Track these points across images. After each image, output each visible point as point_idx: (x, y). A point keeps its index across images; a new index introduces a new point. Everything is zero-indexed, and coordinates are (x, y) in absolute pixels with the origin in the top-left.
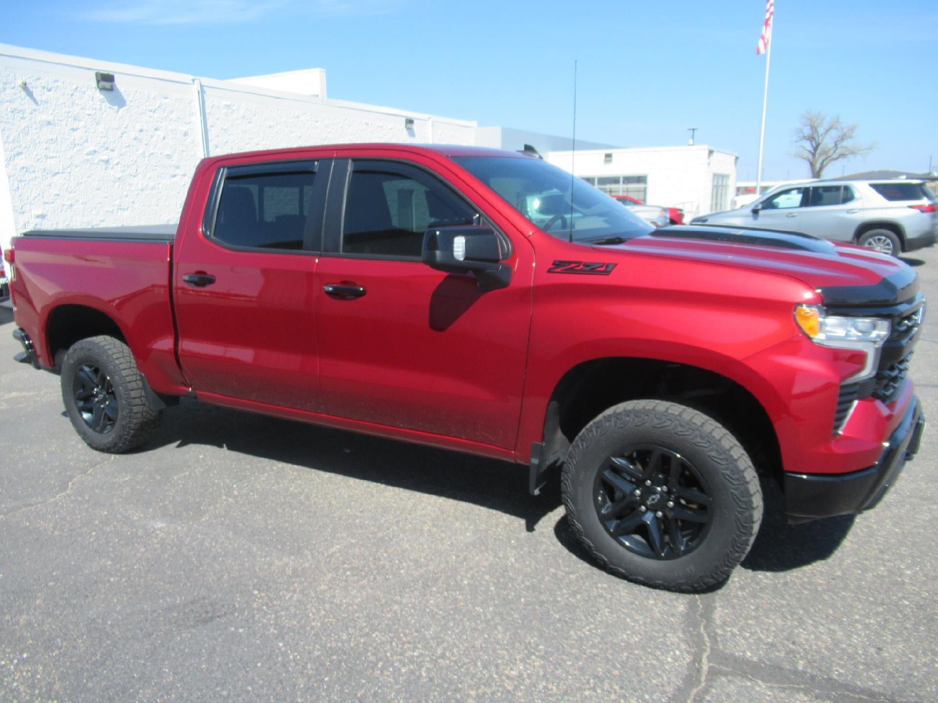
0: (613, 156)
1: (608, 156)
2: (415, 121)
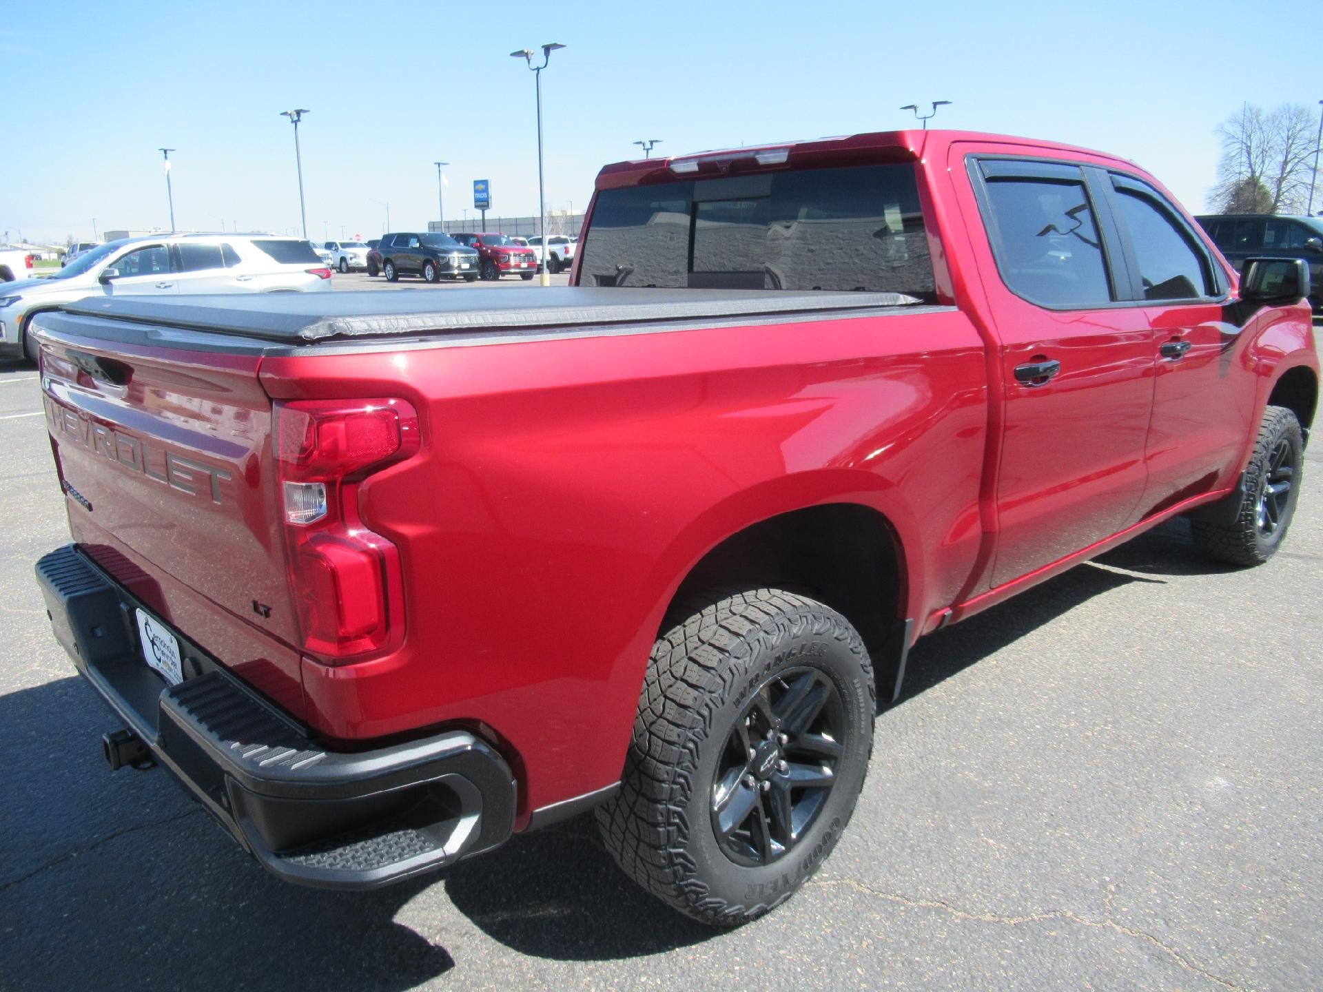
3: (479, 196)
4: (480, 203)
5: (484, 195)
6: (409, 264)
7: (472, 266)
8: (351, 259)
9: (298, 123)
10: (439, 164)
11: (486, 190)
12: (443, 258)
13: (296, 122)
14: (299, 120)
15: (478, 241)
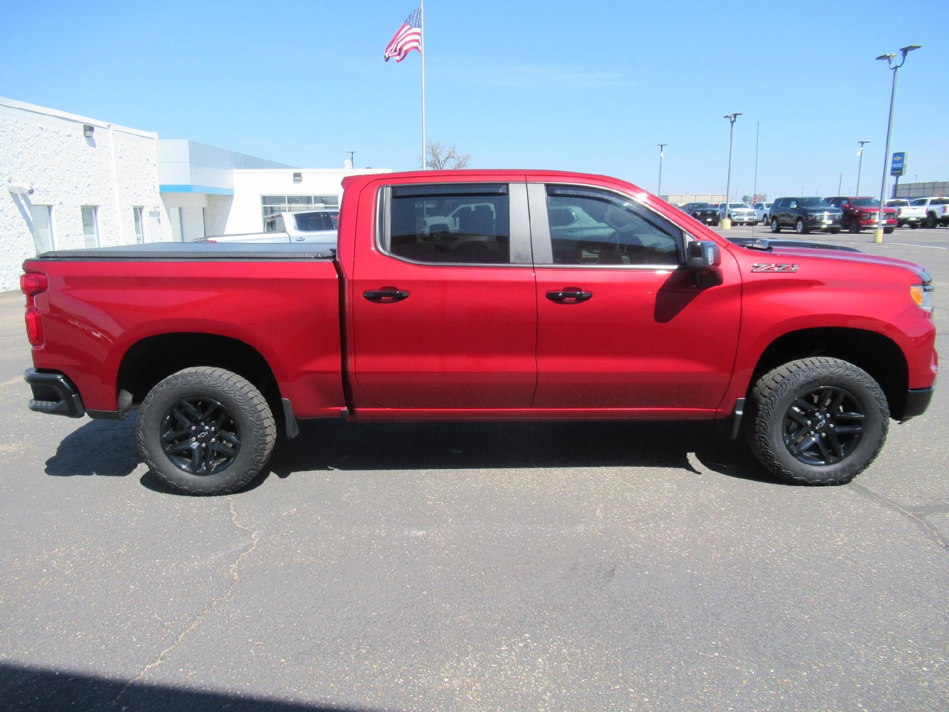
0: (303, 175)
1: (298, 175)
2: (95, 128)
3: (895, 166)
4: (895, 172)
5: (900, 165)
6: (788, 220)
7: (835, 222)
8: (734, 216)
9: (734, 123)
10: (863, 143)
11: (901, 161)
12: (811, 216)
13: (732, 122)
14: (735, 121)
15: (849, 203)
